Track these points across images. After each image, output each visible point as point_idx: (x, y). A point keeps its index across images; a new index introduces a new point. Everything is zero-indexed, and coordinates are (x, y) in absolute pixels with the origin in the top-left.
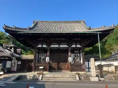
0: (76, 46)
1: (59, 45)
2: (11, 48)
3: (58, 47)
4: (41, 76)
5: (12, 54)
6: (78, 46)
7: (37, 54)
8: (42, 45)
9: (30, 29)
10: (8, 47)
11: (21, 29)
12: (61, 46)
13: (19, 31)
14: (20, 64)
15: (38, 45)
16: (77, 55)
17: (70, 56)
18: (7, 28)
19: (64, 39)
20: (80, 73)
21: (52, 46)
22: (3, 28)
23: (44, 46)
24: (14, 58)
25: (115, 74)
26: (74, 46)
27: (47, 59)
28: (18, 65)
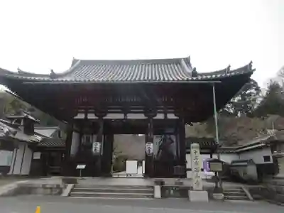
0: (166, 116)
1: (125, 115)
2: (18, 121)
3: (122, 118)
4: (70, 187)
6: (171, 116)
10: (13, 119)
12: (131, 116)
14: (39, 158)
15: (76, 115)
16: (170, 139)
17: (152, 141)
21: (110, 116)
23: (91, 116)
26: (160, 116)
27: (97, 147)
28: (33, 161)
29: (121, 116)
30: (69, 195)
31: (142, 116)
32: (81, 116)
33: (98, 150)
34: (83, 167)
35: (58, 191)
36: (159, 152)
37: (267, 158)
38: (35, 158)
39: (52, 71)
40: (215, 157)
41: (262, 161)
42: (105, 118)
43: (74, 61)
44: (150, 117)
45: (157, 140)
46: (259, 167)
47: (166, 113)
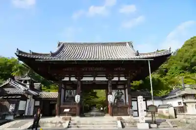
0: (119, 79)
2: (26, 82)
3: (93, 80)
5: (28, 90)
6: (122, 79)
7: (63, 91)
9: (53, 55)
10: (21, 81)
11: (41, 55)
12: (97, 79)
13: (37, 59)
14: (38, 105)
15: (64, 78)
16: (121, 92)
17: (111, 94)
18: (20, 55)
19: (101, 69)
21: (85, 79)
22: (16, 54)
23: (73, 79)
24: (29, 97)
25: (173, 118)
26: (116, 79)
27: (77, 98)
28: (35, 107)
29: (91, 79)
30: (68, 127)
31: (104, 79)
32: (67, 79)
33: (79, 100)
35: (60, 124)
36: (115, 100)
37: (180, 103)
38: (36, 105)
39: (51, 52)
41: (177, 105)
42: (82, 80)
44: (110, 79)
45: (114, 93)
47: (119, 77)
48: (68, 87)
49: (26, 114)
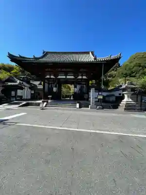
4: (45, 103)
5: (22, 83)
6: (84, 77)
8: (50, 75)
12: (68, 77)
14: (33, 93)
15: (46, 76)
20: (81, 102)
21: (59, 77)
23: (52, 77)
24: (26, 88)
26: (80, 77)
27: (55, 89)
29: (64, 77)
30: (45, 106)
31: (72, 77)
32: (48, 77)
34: (50, 96)
37: (120, 94)
39: (34, 56)
40: (100, 93)
41: (118, 95)
43: (44, 52)
44: (76, 78)
45: (78, 87)
46: (117, 97)
47: (82, 76)
48: (50, 82)
49: (23, 98)
